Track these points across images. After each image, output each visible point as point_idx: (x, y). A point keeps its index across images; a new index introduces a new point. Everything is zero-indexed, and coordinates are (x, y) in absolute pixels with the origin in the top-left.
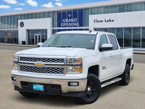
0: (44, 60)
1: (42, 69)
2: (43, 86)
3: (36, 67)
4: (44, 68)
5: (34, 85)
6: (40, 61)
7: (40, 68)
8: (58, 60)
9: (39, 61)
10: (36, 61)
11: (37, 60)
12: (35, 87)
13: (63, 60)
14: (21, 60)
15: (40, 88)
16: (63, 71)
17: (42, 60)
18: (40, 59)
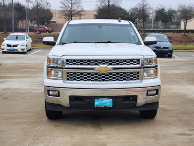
0: (110, 62)
1: (107, 75)
2: (111, 100)
3: (96, 74)
4: (111, 74)
5: (95, 100)
6: (104, 64)
7: (104, 74)
8: (132, 61)
9: (102, 64)
10: (96, 64)
11: (100, 63)
12: (97, 103)
13: (138, 60)
14: (67, 64)
15: (106, 103)
16: (138, 76)
17: (107, 63)
18: (103, 61)
